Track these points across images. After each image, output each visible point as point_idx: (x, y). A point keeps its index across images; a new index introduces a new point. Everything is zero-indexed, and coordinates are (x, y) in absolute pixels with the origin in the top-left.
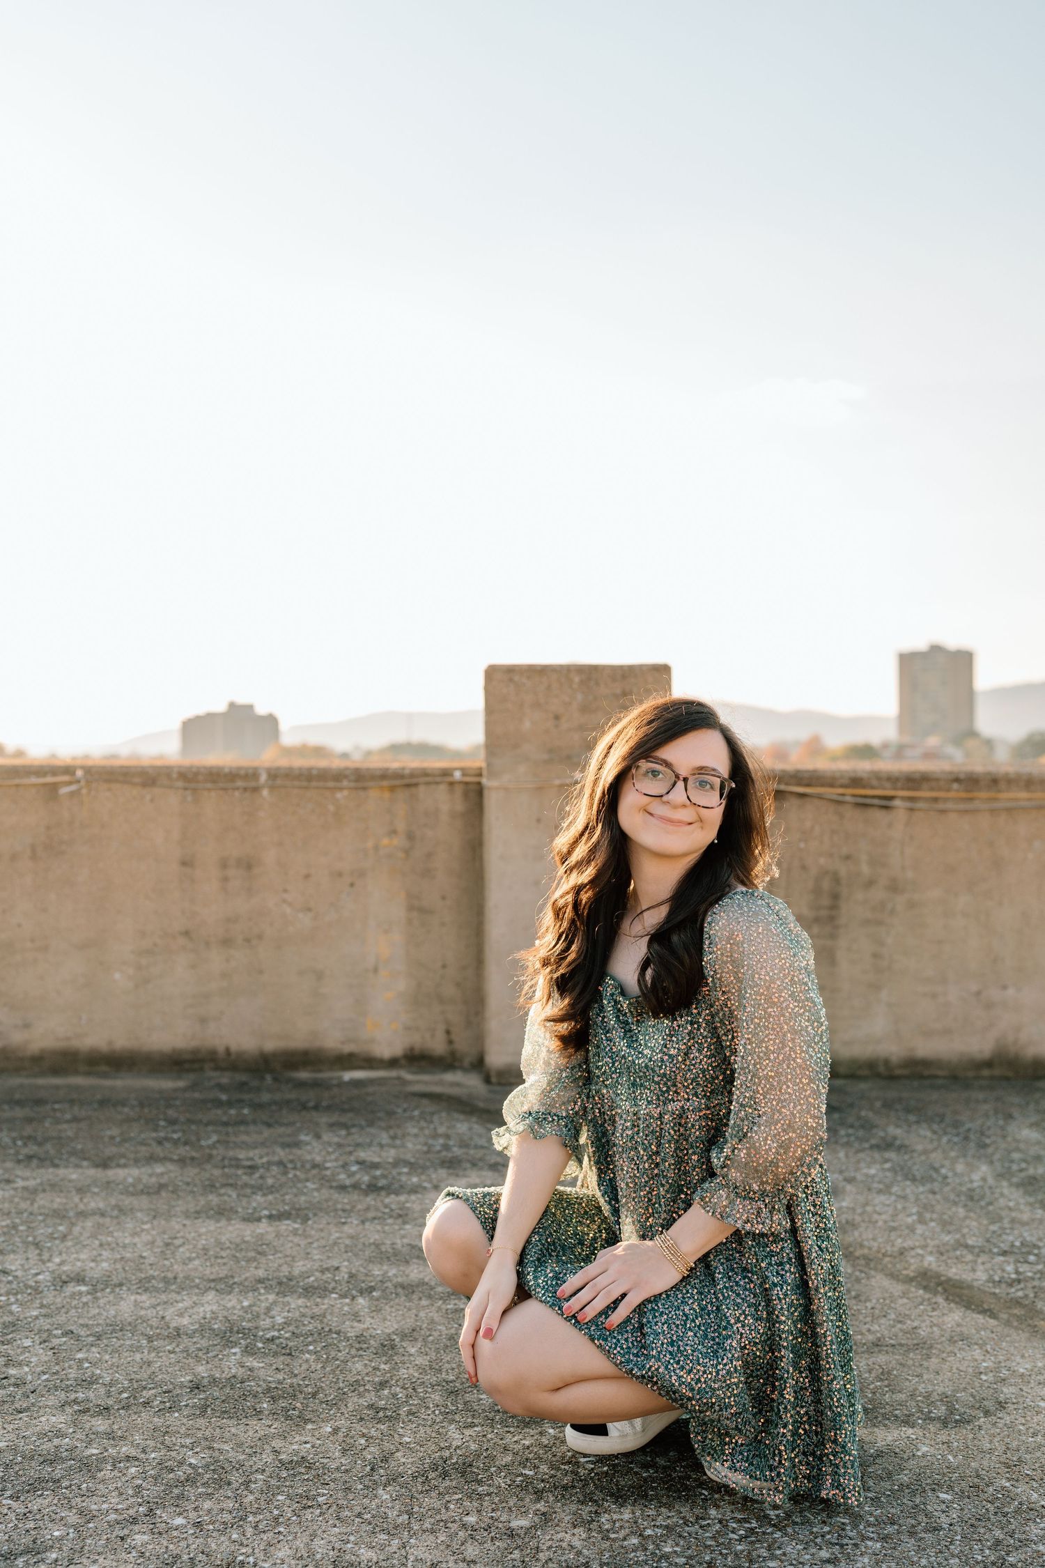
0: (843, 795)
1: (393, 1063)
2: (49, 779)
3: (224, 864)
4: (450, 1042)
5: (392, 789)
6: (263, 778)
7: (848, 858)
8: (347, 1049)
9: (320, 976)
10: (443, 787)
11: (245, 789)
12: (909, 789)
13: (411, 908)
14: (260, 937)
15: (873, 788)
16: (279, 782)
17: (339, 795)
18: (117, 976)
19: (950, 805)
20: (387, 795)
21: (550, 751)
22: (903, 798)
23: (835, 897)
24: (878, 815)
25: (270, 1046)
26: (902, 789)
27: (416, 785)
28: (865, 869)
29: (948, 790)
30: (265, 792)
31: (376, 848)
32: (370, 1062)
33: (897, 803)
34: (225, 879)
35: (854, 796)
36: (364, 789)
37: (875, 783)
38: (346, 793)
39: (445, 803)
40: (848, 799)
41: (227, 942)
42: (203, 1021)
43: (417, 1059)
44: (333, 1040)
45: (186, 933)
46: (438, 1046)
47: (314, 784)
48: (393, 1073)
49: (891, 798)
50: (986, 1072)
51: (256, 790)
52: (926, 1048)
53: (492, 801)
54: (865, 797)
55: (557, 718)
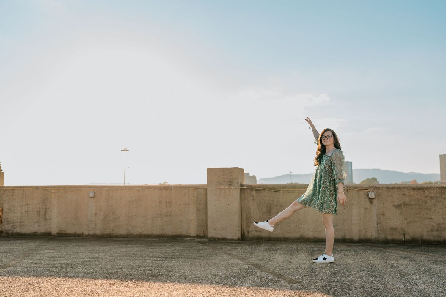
0: (271, 190)
1: (194, 237)
2: (138, 188)
3: (166, 203)
4: (204, 234)
5: (194, 189)
6: (173, 188)
7: (273, 201)
8: (187, 234)
9: (182, 222)
10: (202, 189)
11: (170, 190)
12: (283, 189)
13: (197, 210)
14: (172, 215)
15: (277, 189)
16: (175, 188)
17: (185, 191)
18: (149, 222)
19: (291, 192)
20: (193, 190)
21: (218, 182)
22: (282, 190)
23: (271, 208)
24: (278, 193)
25: (174, 234)
26: (282, 189)
27: (198, 189)
28: (276, 203)
29: (290, 189)
30: (173, 190)
31: (191, 200)
32: (190, 237)
33: (281, 191)
34: (166, 205)
35: (273, 190)
36: (189, 189)
37: (277, 187)
38: (186, 190)
39: (202, 191)
40: (272, 190)
41: (167, 216)
42: (163, 229)
43: (198, 236)
44: (184, 233)
45: (160, 214)
46: (202, 234)
47: (181, 189)
48: (194, 239)
49: (280, 190)
50: (298, 240)
51: (171, 190)
52: (287, 236)
53: (208, 191)
54: (275, 190)
55: (219, 177)
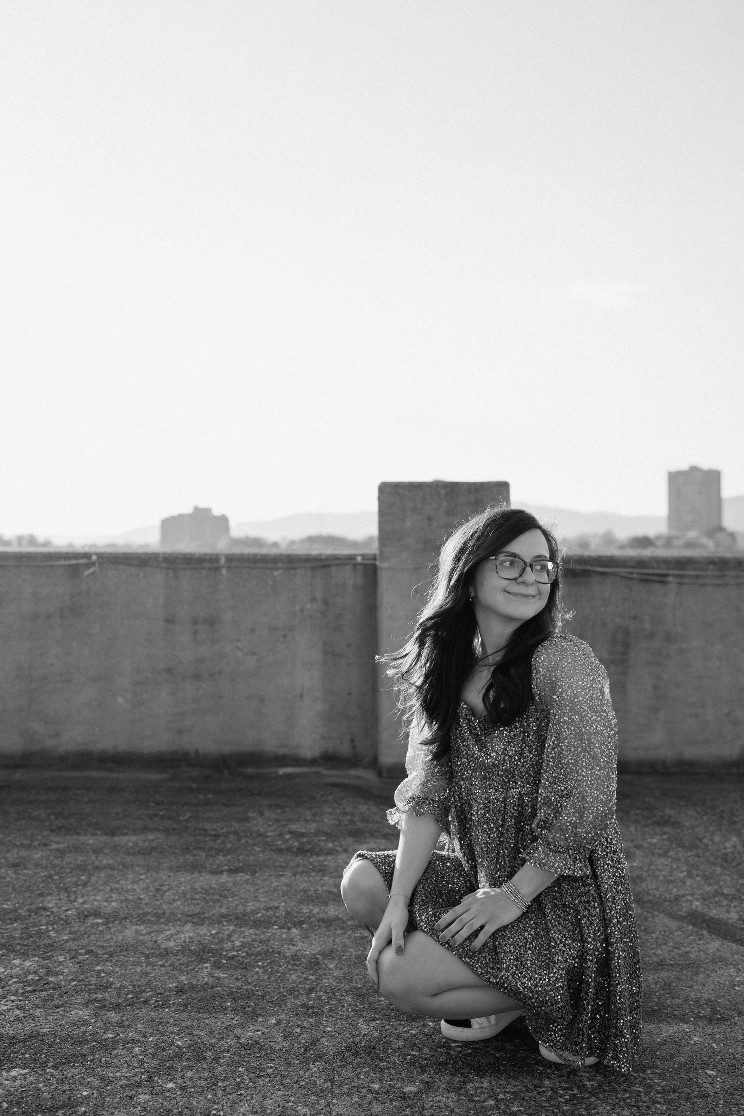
0: (632, 573)
1: (313, 762)
2: (73, 562)
3: (195, 622)
4: (354, 748)
5: (313, 569)
6: (223, 561)
7: (635, 617)
8: (282, 751)
9: (262, 700)
10: (348, 568)
11: (210, 569)
12: (678, 569)
13: (326, 653)
14: (220, 673)
15: (652, 568)
16: (233, 564)
17: (276, 573)
18: (120, 700)
19: (707, 581)
20: (309, 573)
21: (425, 542)
22: (674, 576)
23: (626, 645)
24: (657, 587)
25: (227, 750)
26: (673, 569)
27: (329, 566)
28: (648, 626)
29: (707, 570)
30: (224, 572)
31: (302, 611)
32: (298, 761)
33: (670, 579)
34: (196, 632)
35: (638, 574)
36: (294, 569)
37: (654, 564)
38: (280, 572)
39: (349, 578)
40: (635, 576)
41: (197, 676)
42: (180, 732)
43: (330, 759)
44: (271, 745)
45: (169, 670)
46: (345, 750)
47: (259, 565)
48: (314, 769)
49: (666, 576)
50: (734, 771)
51: (218, 569)
52: (691, 753)
53: (384, 578)
54: (648, 575)
55: (429, 519)
